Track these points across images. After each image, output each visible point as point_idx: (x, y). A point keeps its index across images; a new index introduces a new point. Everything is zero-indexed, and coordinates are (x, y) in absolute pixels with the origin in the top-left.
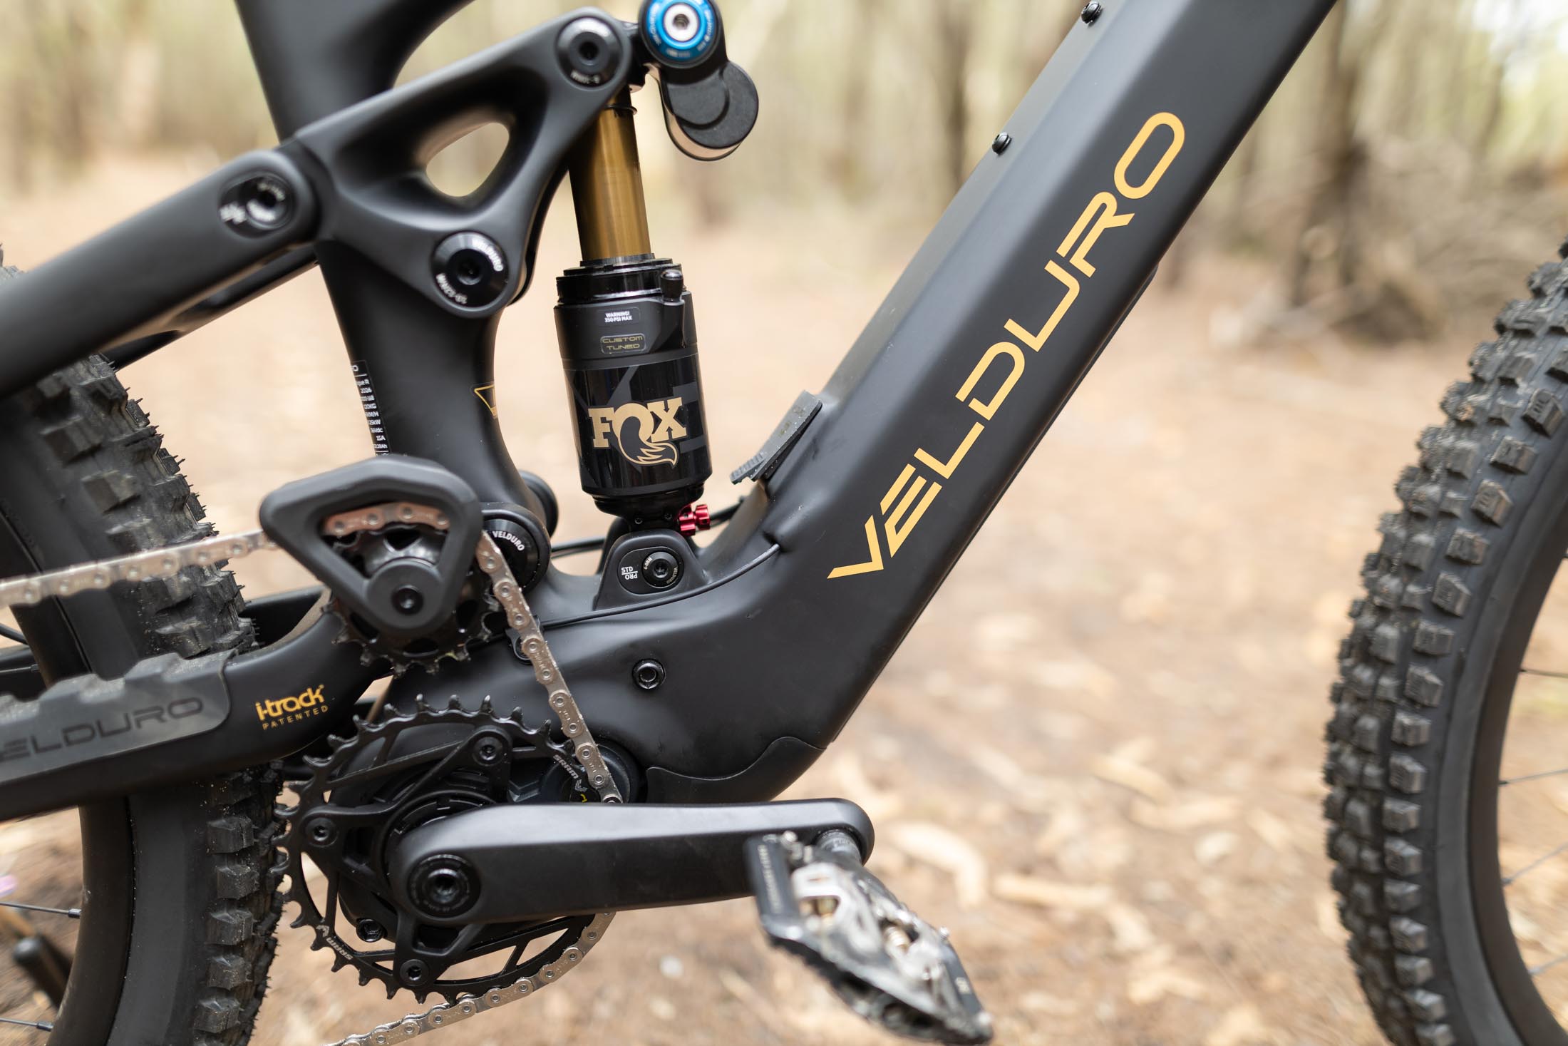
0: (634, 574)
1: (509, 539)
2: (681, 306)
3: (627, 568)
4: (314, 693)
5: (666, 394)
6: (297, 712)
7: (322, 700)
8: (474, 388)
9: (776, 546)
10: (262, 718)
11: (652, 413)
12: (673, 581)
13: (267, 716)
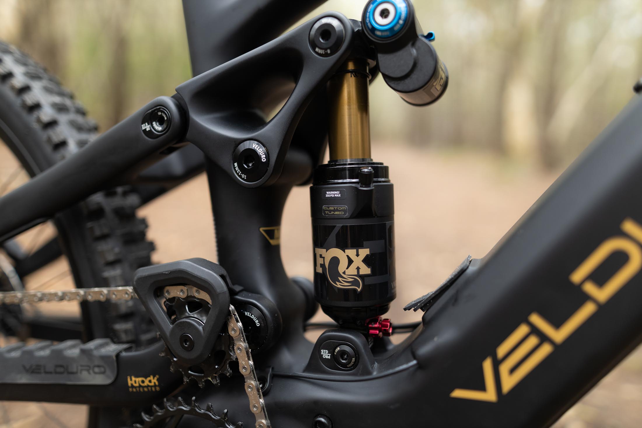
0: (328, 356)
1: (252, 318)
2: (371, 190)
3: (324, 350)
4: (154, 378)
5: (357, 245)
6: (145, 387)
7: (157, 383)
8: (259, 228)
9: (414, 362)
10: (130, 385)
11: (348, 256)
12: (351, 366)
13: (132, 384)
